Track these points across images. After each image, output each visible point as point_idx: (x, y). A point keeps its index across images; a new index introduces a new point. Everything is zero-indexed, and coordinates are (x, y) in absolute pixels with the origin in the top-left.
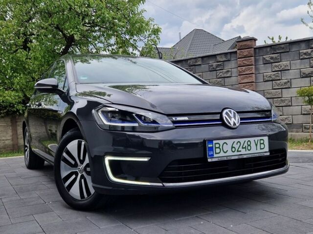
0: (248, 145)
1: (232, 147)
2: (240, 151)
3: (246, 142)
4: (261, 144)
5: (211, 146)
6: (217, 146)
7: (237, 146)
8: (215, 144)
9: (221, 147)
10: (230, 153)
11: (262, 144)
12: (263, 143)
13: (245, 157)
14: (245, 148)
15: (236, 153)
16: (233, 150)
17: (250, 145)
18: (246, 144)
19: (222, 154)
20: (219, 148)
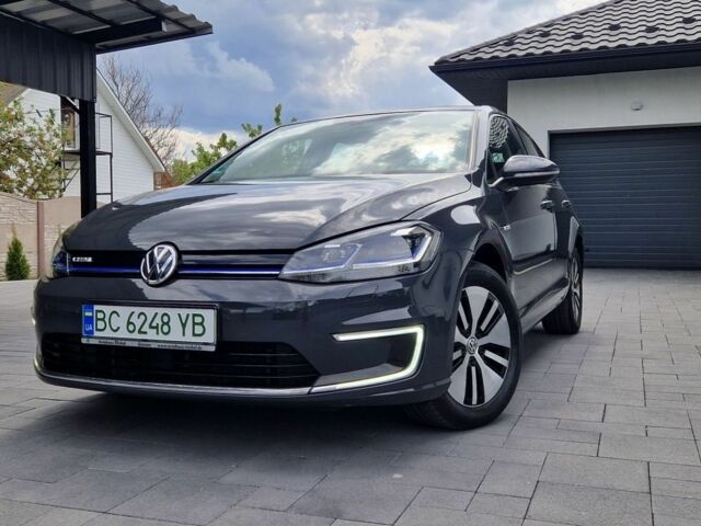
0: (164, 324)
1: (129, 323)
2: (145, 333)
3: (159, 317)
4: (194, 324)
5: (90, 314)
6: (100, 316)
7: (138, 323)
8: (97, 311)
9: (107, 320)
10: (122, 333)
11: (198, 324)
12: (201, 324)
13: (154, 345)
14: (157, 327)
15: (136, 335)
16: (131, 328)
17: (167, 324)
18: (158, 321)
19: (108, 333)
20: (103, 320)
